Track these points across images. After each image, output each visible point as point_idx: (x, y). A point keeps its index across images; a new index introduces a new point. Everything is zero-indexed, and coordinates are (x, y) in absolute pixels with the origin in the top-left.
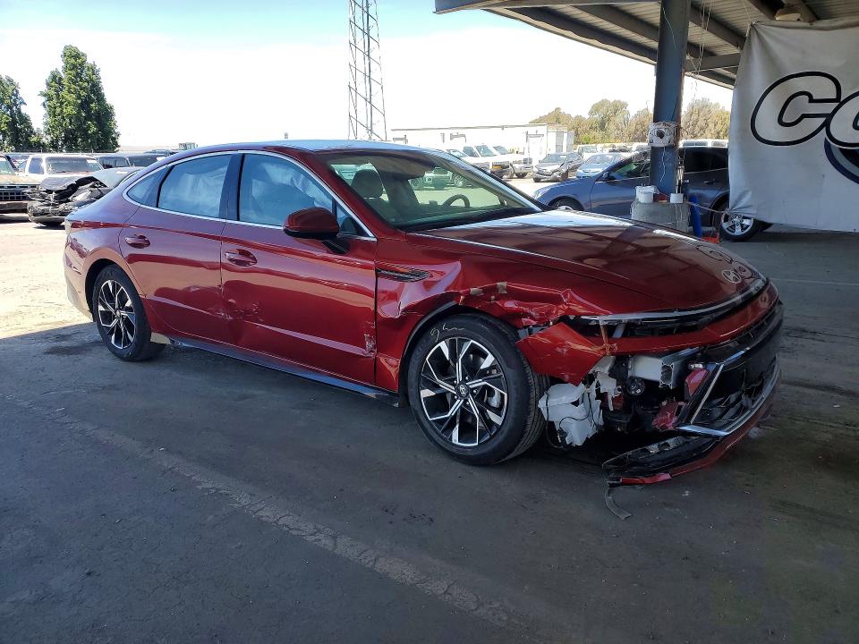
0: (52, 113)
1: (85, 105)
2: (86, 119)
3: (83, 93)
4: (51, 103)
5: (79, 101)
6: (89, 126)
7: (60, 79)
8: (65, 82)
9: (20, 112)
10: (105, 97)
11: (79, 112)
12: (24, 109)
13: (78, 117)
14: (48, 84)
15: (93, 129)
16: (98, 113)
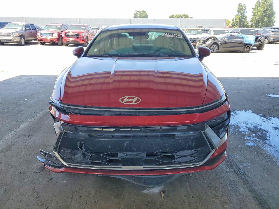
0: (254, 15)
1: (265, 11)
2: (265, 16)
3: (266, 7)
4: (255, 12)
5: (264, 10)
6: (265, 19)
7: (260, 2)
8: (261, 4)
9: (244, 15)
10: (273, 8)
11: (263, 14)
12: (246, 14)
13: (262, 16)
14: (255, 5)
15: (266, 19)
16: (269, 14)
